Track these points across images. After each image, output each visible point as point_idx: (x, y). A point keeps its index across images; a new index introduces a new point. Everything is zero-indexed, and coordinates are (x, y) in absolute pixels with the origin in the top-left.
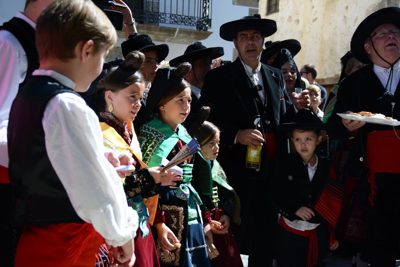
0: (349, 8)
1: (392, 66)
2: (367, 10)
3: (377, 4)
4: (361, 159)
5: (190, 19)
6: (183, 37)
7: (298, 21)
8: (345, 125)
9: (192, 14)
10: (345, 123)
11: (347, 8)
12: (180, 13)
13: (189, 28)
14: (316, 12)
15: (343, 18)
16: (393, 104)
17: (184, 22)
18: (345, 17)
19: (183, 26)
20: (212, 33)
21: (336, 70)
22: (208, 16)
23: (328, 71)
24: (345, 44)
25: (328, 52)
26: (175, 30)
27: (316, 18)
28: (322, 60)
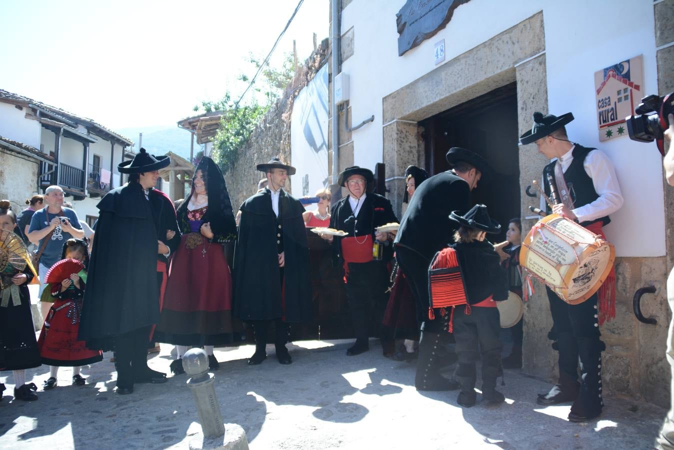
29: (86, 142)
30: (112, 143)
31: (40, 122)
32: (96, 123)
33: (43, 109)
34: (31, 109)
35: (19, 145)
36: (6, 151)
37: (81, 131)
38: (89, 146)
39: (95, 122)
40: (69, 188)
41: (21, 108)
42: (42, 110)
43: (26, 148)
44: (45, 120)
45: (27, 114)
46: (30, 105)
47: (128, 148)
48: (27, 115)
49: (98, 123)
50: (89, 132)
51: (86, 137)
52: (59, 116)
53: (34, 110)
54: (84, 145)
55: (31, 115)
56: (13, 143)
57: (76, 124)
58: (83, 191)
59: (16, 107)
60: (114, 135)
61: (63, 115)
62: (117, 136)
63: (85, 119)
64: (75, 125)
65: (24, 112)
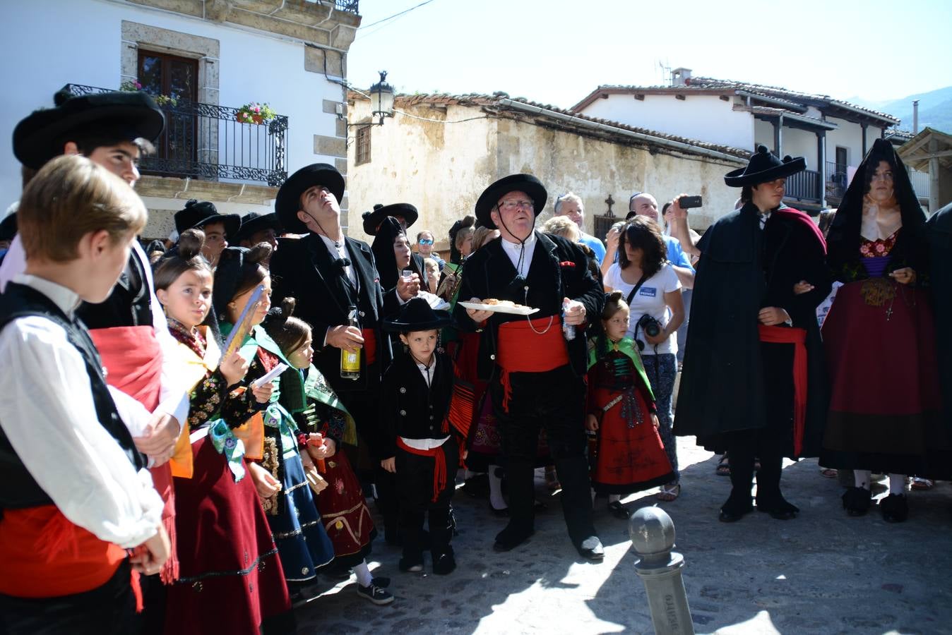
0: (455, 159)
1: (523, 243)
3: (486, 157)
4: (493, 357)
5: (259, 172)
6: (251, 195)
7: (395, 174)
8: (470, 316)
9: (262, 166)
10: (469, 313)
11: (452, 160)
12: (246, 165)
13: (258, 183)
14: (417, 163)
15: (449, 172)
16: (527, 288)
17: (252, 177)
18: (451, 170)
19: (250, 182)
21: (444, 233)
22: (283, 169)
26: (239, 187)
27: (417, 171)
28: (427, 222)
29: (820, 131)
30: (862, 126)
31: (752, 113)
32: (833, 100)
33: (755, 93)
34: (739, 97)
35: (723, 150)
36: (708, 160)
37: (813, 116)
38: (825, 136)
39: (831, 98)
40: (799, 200)
41: (726, 98)
42: (753, 96)
43: (732, 153)
44: (758, 109)
45: (734, 104)
46: (737, 92)
47: (890, 130)
48: (736, 106)
49: (836, 100)
50: (824, 115)
51: (818, 123)
52: (779, 100)
53: (744, 98)
54: (817, 135)
55: (740, 105)
56: (714, 148)
57: (805, 106)
58: (820, 202)
59: (721, 98)
60: (864, 112)
61: (786, 97)
62: (869, 114)
63: (816, 97)
64: (803, 109)
65: (731, 103)
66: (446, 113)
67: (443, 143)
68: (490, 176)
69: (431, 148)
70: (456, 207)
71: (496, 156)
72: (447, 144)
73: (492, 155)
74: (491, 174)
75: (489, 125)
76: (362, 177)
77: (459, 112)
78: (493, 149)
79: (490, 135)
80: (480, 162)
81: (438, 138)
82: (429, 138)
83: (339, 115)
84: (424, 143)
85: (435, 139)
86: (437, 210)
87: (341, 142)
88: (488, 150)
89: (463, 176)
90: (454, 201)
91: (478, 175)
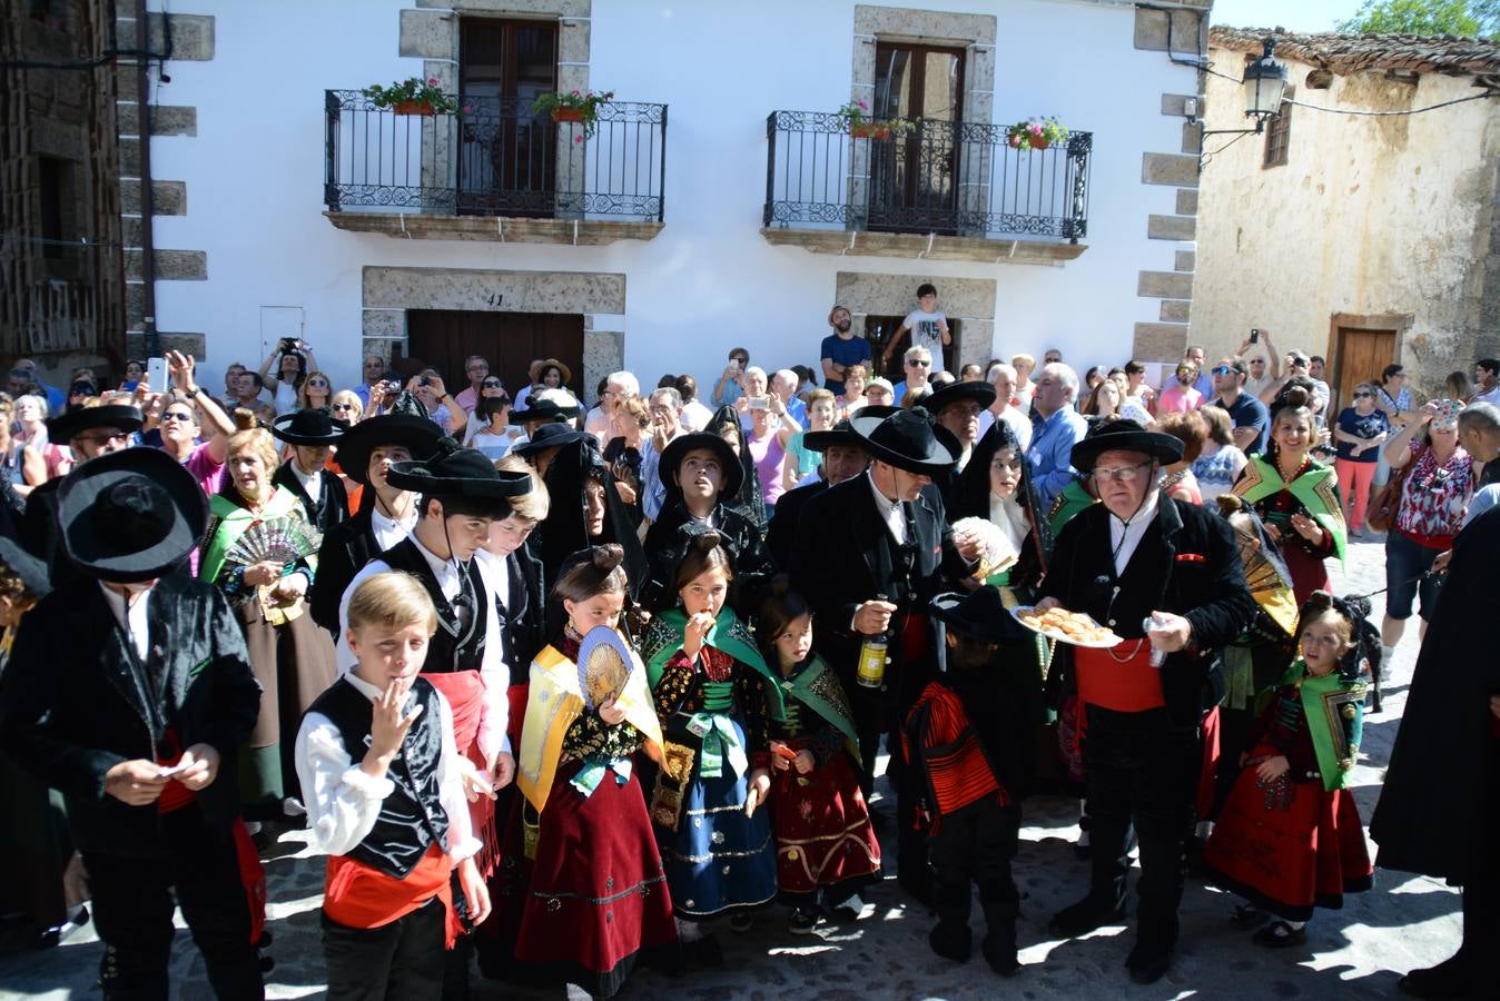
0: (1422, 170)
2: (1456, 180)
3: (1477, 170)
5: (1042, 222)
6: (1028, 256)
7: (1322, 188)
9: (1046, 212)
11: (1418, 170)
12: (1021, 211)
13: (1039, 238)
14: (1358, 172)
15: (1409, 192)
17: (1030, 229)
18: (1413, 190)
19: (1026, 237)
20: (1086, 247)
21: (1389, 300)
22: (1081, 214)
23: (1374, 301)
24: (1410, 247)
25: (1376, 261)
26: (1008, 245)
27: (1358, 186)
28: (1365, 277)
66: (1416, 85)
67: (1406, 139)
68: (1479, 206)
69: (1384, 147)
70: (1415, 257)
71: (1495, 169)
72: (1412, 141)
73: (1488, 166)
74: (1481, 201)
75: (1490, 110)
76: (1271, 189)
77: (1440, 83)
78: (1491, 155)
79: (1489, 129)
80: (1464, 179)
81: (1397, 130)
82: (1383, 129)
83: (1189, 117)
84: (1374, 138)
85: (1392, 130)
86: (1383, 258)
87: (1190, 161)
88: (1482, 156)
89: (1433, 202)
90: (1413, 246)
91: (1459, 202)
